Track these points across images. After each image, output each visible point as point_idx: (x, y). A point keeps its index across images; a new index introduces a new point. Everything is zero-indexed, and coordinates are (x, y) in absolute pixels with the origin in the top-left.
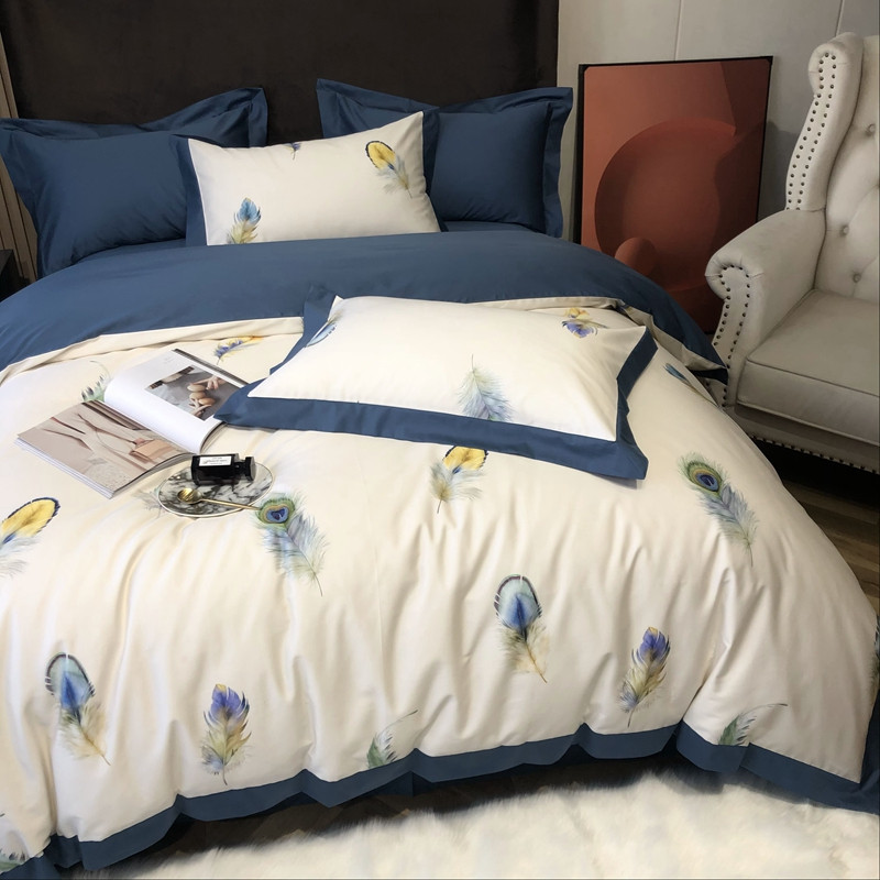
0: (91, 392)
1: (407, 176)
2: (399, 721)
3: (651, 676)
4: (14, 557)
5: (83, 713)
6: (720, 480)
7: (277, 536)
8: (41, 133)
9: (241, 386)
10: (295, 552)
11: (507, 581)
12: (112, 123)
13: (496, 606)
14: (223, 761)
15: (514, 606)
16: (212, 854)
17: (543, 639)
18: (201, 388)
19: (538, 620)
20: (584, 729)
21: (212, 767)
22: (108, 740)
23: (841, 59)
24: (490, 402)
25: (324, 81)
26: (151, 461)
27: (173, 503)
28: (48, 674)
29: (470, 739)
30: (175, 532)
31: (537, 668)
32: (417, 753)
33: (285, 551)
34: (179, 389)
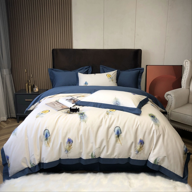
0: (57, 100)
1: (113, 79)
2: (97, 149)
3: (140, 148)
5: (48, 139)
6: (155, 117)
7: (81, 116)
9: (79, 100)
11: (116, 127)
12: (66, 70)
13: (114, 131)
14: (68, 151)
15: (117, 131)
17: (122, 138)
18: (74, 101)
19: (121, 134)
20: (129, 158)
22: (51, 144)
23: (189, 62)
24: (118, 102)
25: (101, 66)
26: (64, 108)
28: (44, 132)
29: (109, 155)
31: (120, 143)
32: (99, 158)
33: (82, 118)
34: (70, 100)
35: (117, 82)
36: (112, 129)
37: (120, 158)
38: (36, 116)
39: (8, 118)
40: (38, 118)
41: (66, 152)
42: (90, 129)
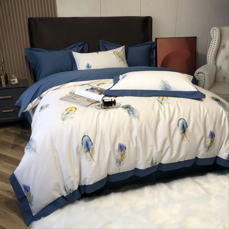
0: (71, 92)
1: (123, 59)
2: (158, 153)
3: (212, 142)
4: (71, 116)
5: (90, 149)
6: (219, 100)
10: (133, 114)
11: (180, 120)
13: (178, 125)
14: (120, 163)
15: (182, 125)
17: (189, 133)
18: (97, 90)
19: (187, 128)
23: (218, 30)
24: (167, 86)
25: (100, 40)
28: (82, 140)
29: (173, 159)
32: (160, 164)
33: (131, 114)
34: (92, 90)
35: (127, 63)
36: (174, 123)
37: (186, 159)
38: (61, 118)
40: (66, 121)
41: (118, 164)
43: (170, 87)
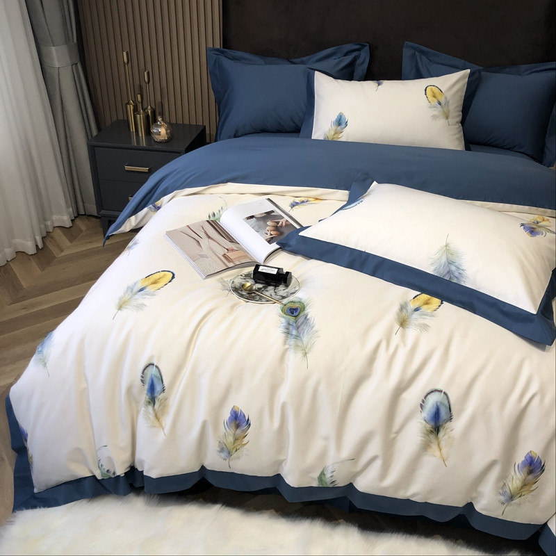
0: (214, 215)
1: (449, 111)
2: (342, 462)
3: (525, 485)
4: (141, 301)
5: (156, 401)
7: (289, 324)
8: (234, 59)
9: (298, 227)
10: (297, 337)
11: (432, 392)
12: (275, 57)
13: (421, 406)
14: (230, 454)
15: (434, 410)
16: (218, 507)
17: (449, 437)
18: (275, 224)
19: (448, 423)
20: (470, 506)
21: (223, 455)
22: (168, 421)
24: (453, 268)
26: (233, 262)
27: (237, 290)
28: (143, 373)
29: (387, 488)
30: (233, 307)
31: (441, 455)
32: (350, 487)
33: (292, 335)
34: (262, 223)
35: (463, 122)
36: (412, 397)
37: (433, 501)
38: (120, 299)
39: (78, 216)
40: (125, 312)
42: (322, 388)
43: (461, 272)
